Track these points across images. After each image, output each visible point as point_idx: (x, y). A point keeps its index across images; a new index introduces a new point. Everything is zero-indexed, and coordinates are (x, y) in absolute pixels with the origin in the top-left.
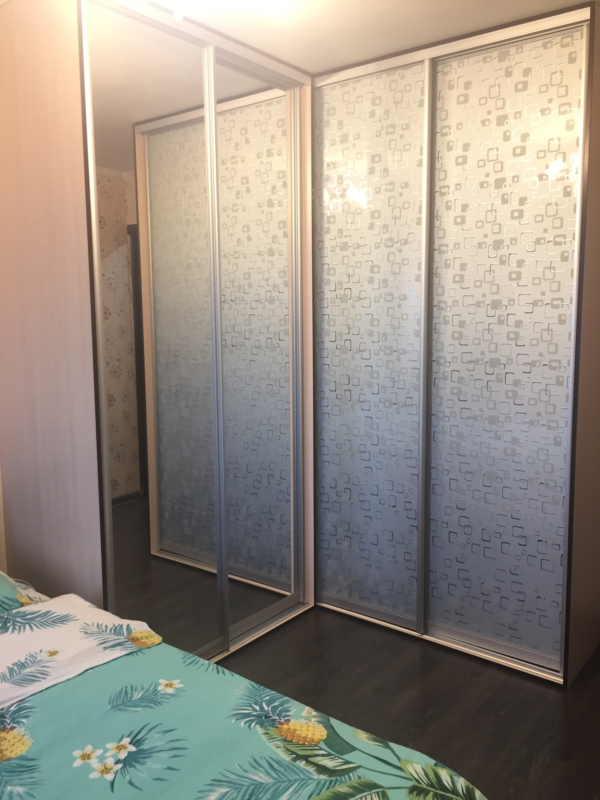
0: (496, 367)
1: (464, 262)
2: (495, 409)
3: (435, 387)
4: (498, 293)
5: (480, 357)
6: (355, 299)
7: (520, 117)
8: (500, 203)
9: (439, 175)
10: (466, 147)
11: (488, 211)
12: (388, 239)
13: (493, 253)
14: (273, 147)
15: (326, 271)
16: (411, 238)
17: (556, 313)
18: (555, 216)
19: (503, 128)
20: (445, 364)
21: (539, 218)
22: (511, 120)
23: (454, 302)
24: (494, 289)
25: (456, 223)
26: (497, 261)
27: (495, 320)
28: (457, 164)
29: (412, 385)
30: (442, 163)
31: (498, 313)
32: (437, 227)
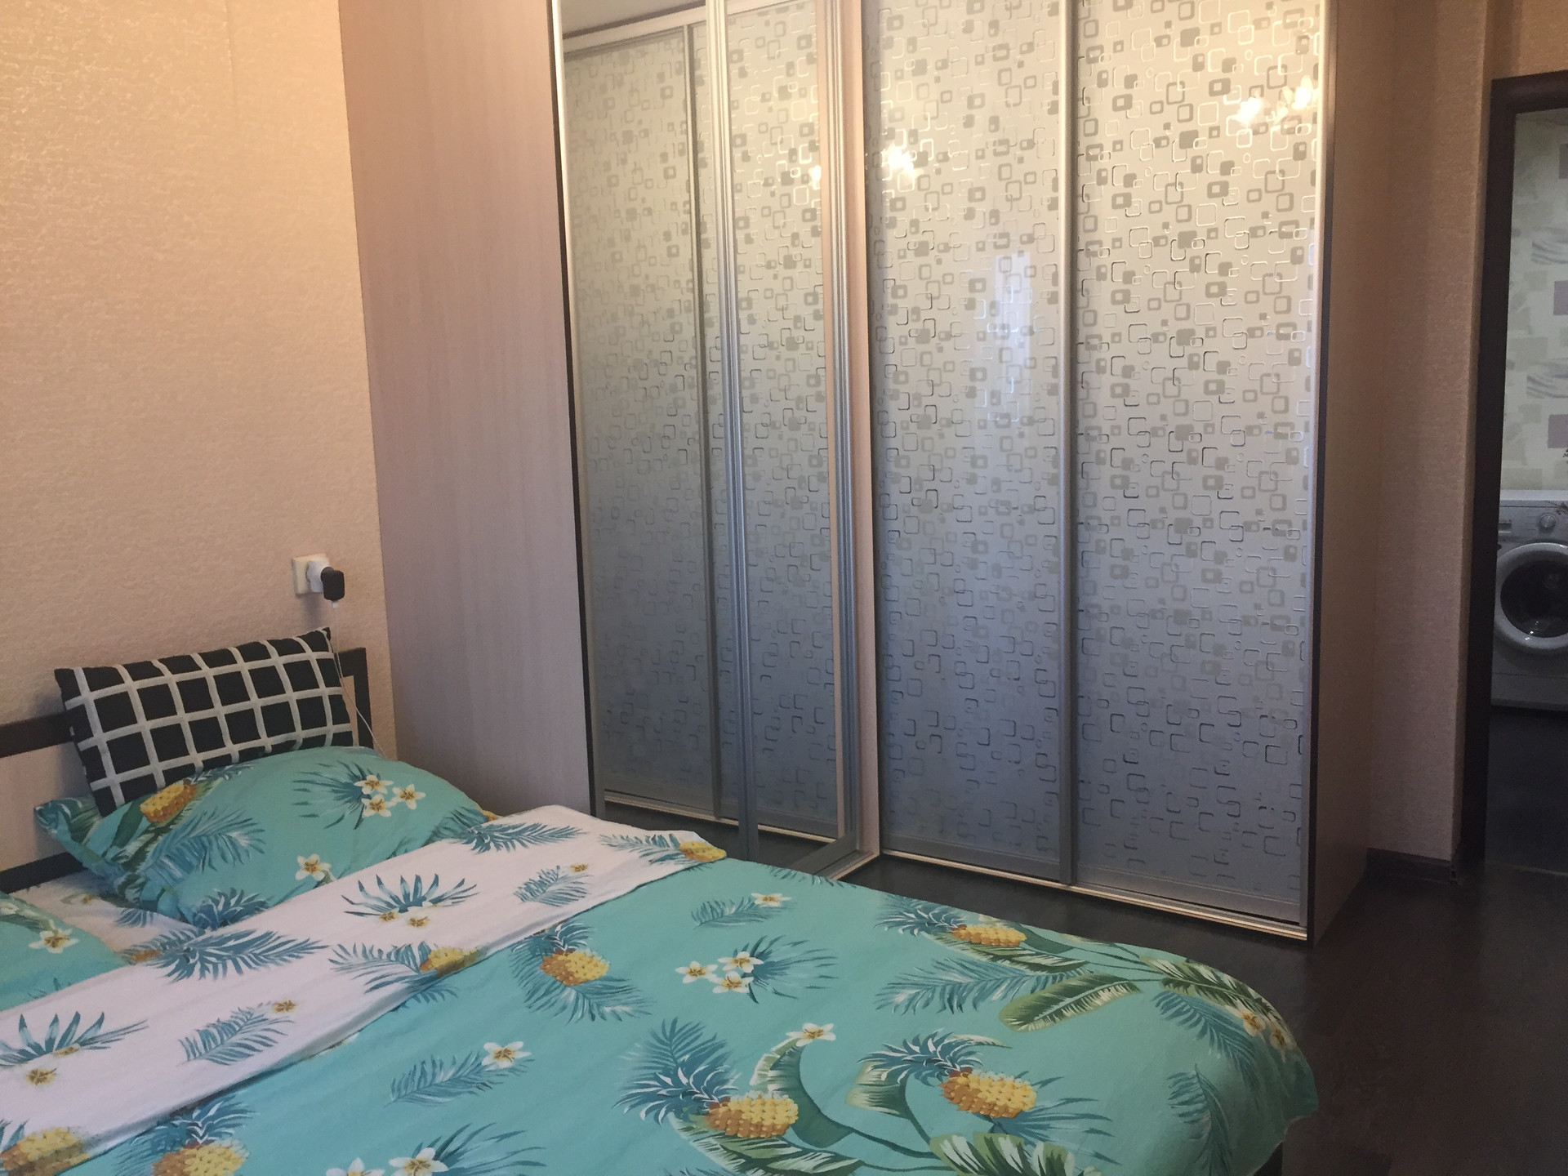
0: (1187, 439)
1: (1128, 269)
2: (1185, 507)
3: (1082, 477)
4: (1188, 317)
5: (1160, 424)
6: (943, 336)
7: (1220, 32)
8: (1189, 171)
9: (1084, 127)
10: (1130, 81)
11: (1168, 185)
12: (1000, 234)
13: (1178, 254)
14: (790, 83)
15: (889, 291)
16: (1039, 232)
17: (1284, 347)
18: (1281, 192)
19: (1190, 51)
20: (1101, 439)
21: (1255, 195)
22: (1205, 36)
23: (1114, 335)
24: (1182, 312)
25: (1115, 206)
26: (1184, 268)
27: (1184, 362)
28: (1116, 108)
29: (1045, 476)
30: (1089, 107)
31: (1189, 350)
32: (1082, 214)
